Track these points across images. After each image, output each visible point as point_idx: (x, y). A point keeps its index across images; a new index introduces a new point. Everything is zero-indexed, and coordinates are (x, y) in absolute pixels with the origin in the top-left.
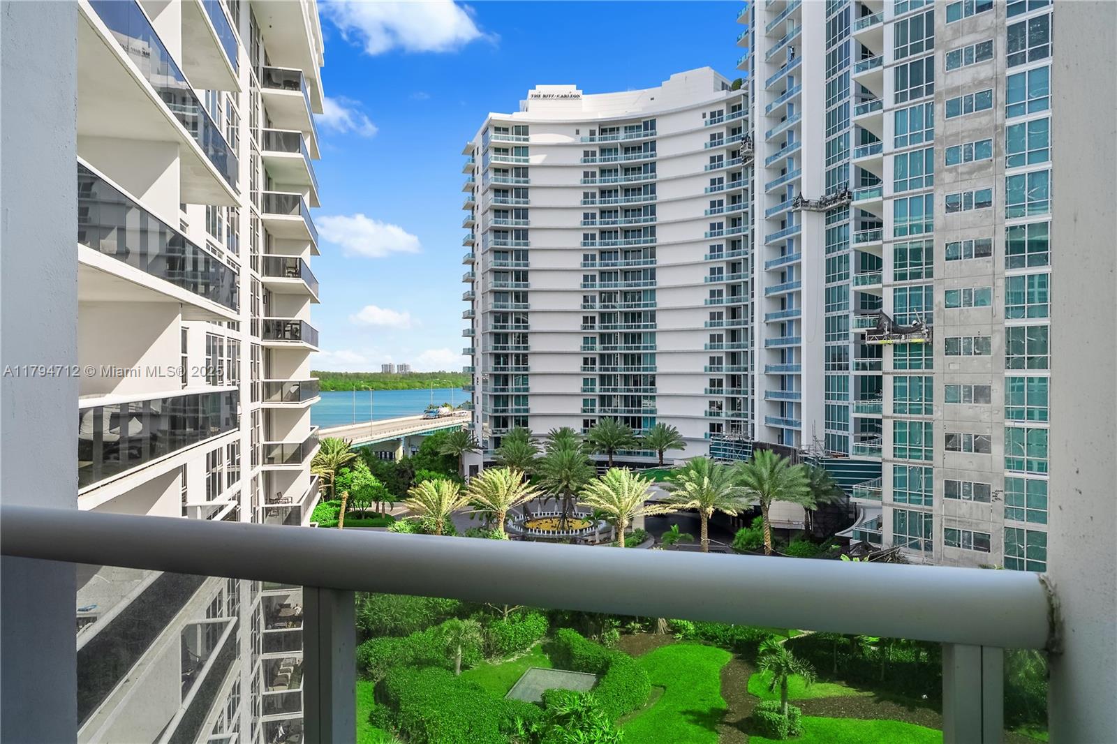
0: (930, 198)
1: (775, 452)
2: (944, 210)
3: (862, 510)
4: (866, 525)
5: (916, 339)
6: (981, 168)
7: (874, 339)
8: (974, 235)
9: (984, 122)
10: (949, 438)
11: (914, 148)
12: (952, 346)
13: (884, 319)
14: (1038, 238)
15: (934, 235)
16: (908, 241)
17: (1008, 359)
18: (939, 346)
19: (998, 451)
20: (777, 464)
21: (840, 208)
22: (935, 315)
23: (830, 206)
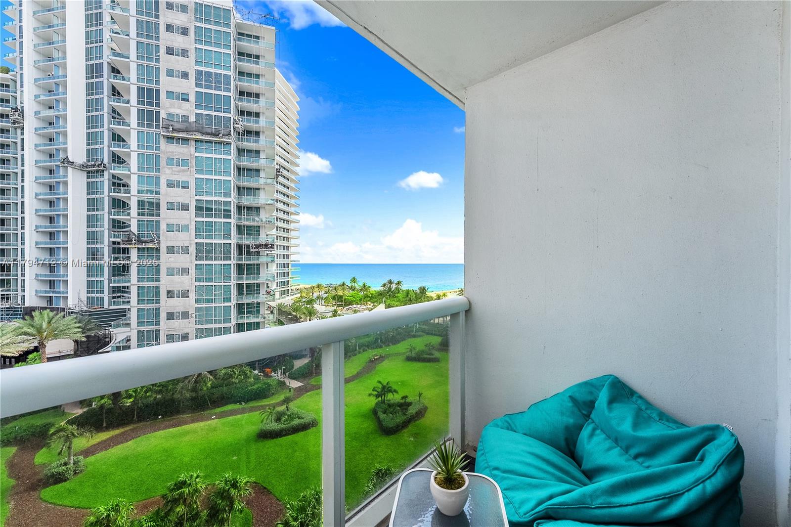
0: (158, 178)
1: (51, 311)
2: (166, 186)
3: (114, 335)
4: (119, 342)
5: (151, 245)
6: (184, 171)
7: (126, 245)
8: (181, 200)
9: (185, 151)
10: (169, 292)
11: (149, 152)
12: (171, 250)
13: (132, 234)
14: (209, 206)
15: (161, 197)
16: (146, 197)
17: (196, 256)
18: (163, 249)
19: (192, 295)
20: (53, 318)
21: (97, 171)
22: (161, 235)
23: (90, 169)
